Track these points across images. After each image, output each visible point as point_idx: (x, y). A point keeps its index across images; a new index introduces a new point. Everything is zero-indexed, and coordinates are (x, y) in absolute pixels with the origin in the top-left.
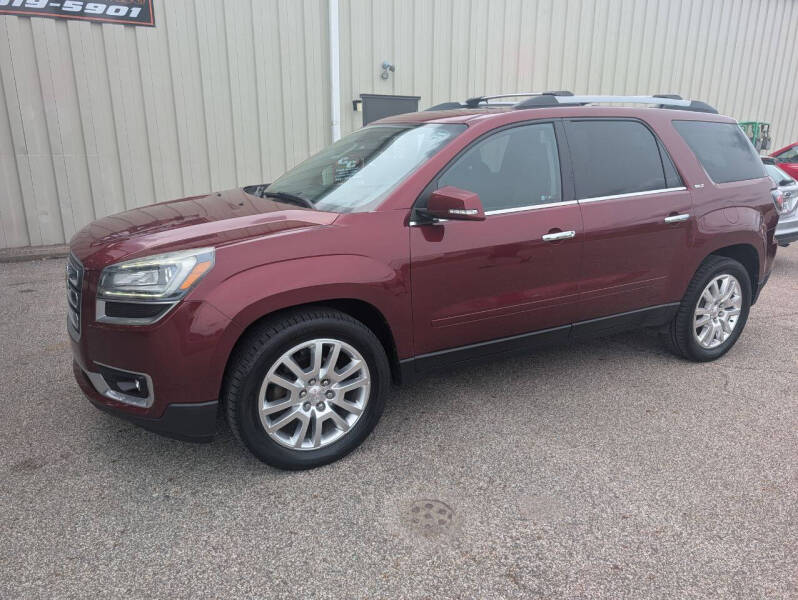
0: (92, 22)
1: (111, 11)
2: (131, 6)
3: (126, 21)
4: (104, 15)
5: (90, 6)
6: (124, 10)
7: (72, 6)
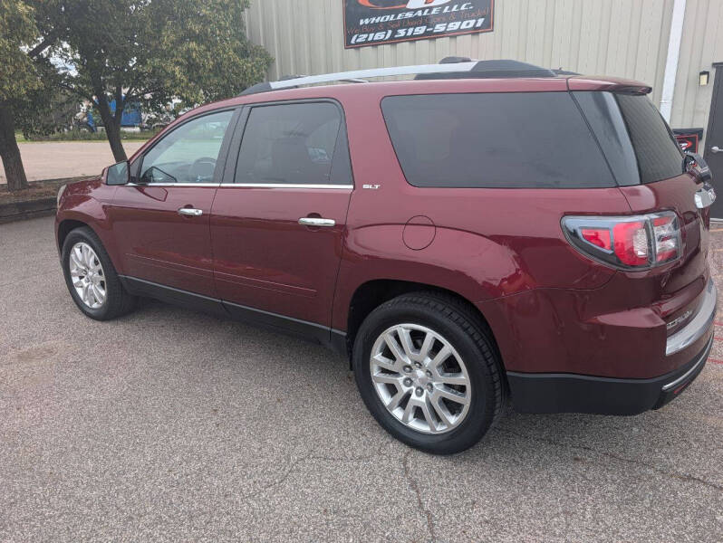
0: (450, 37)
1: (464, 26)
2: (477, 19)
3: (475, 31)
4: (459, 30)
5: (451, 25)
6: (472, 22)
7: (440, 28)
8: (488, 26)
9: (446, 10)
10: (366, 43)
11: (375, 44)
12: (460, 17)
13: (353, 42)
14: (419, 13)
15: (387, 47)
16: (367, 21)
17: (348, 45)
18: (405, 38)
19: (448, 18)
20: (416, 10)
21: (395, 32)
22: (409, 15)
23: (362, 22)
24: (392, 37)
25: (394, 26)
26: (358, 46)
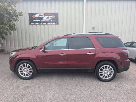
7: (49, 23)
8: (58, 24)
9: (50, 21)
10: (34, 24)
11: (36, 25)
12: (52, 22)
13: (31, 24)
14: (45, 20)
15: (39, 26)
16: (34, 20)
17: (30, 24)
18: (42, 24)
19: (50, 22)
20: (44, 20)
21: (40, 23)
22: (43, 21)
23: (33, 21)
24: (40, 24)
25: (40, 22)
26: (32, 25)
